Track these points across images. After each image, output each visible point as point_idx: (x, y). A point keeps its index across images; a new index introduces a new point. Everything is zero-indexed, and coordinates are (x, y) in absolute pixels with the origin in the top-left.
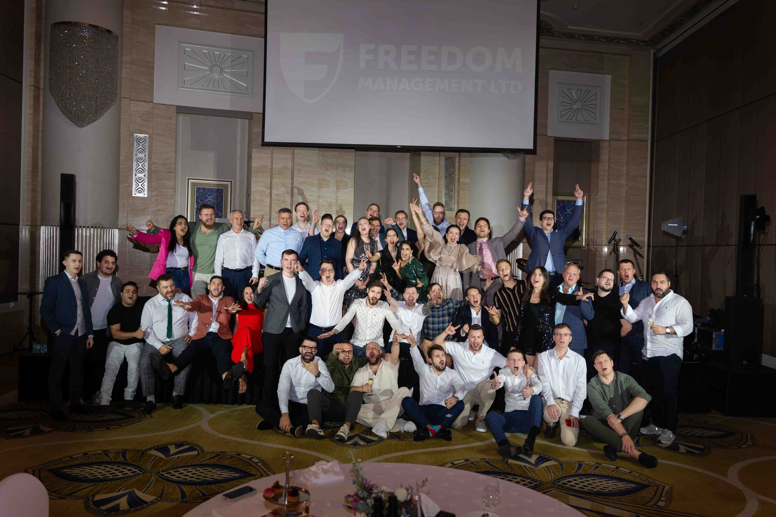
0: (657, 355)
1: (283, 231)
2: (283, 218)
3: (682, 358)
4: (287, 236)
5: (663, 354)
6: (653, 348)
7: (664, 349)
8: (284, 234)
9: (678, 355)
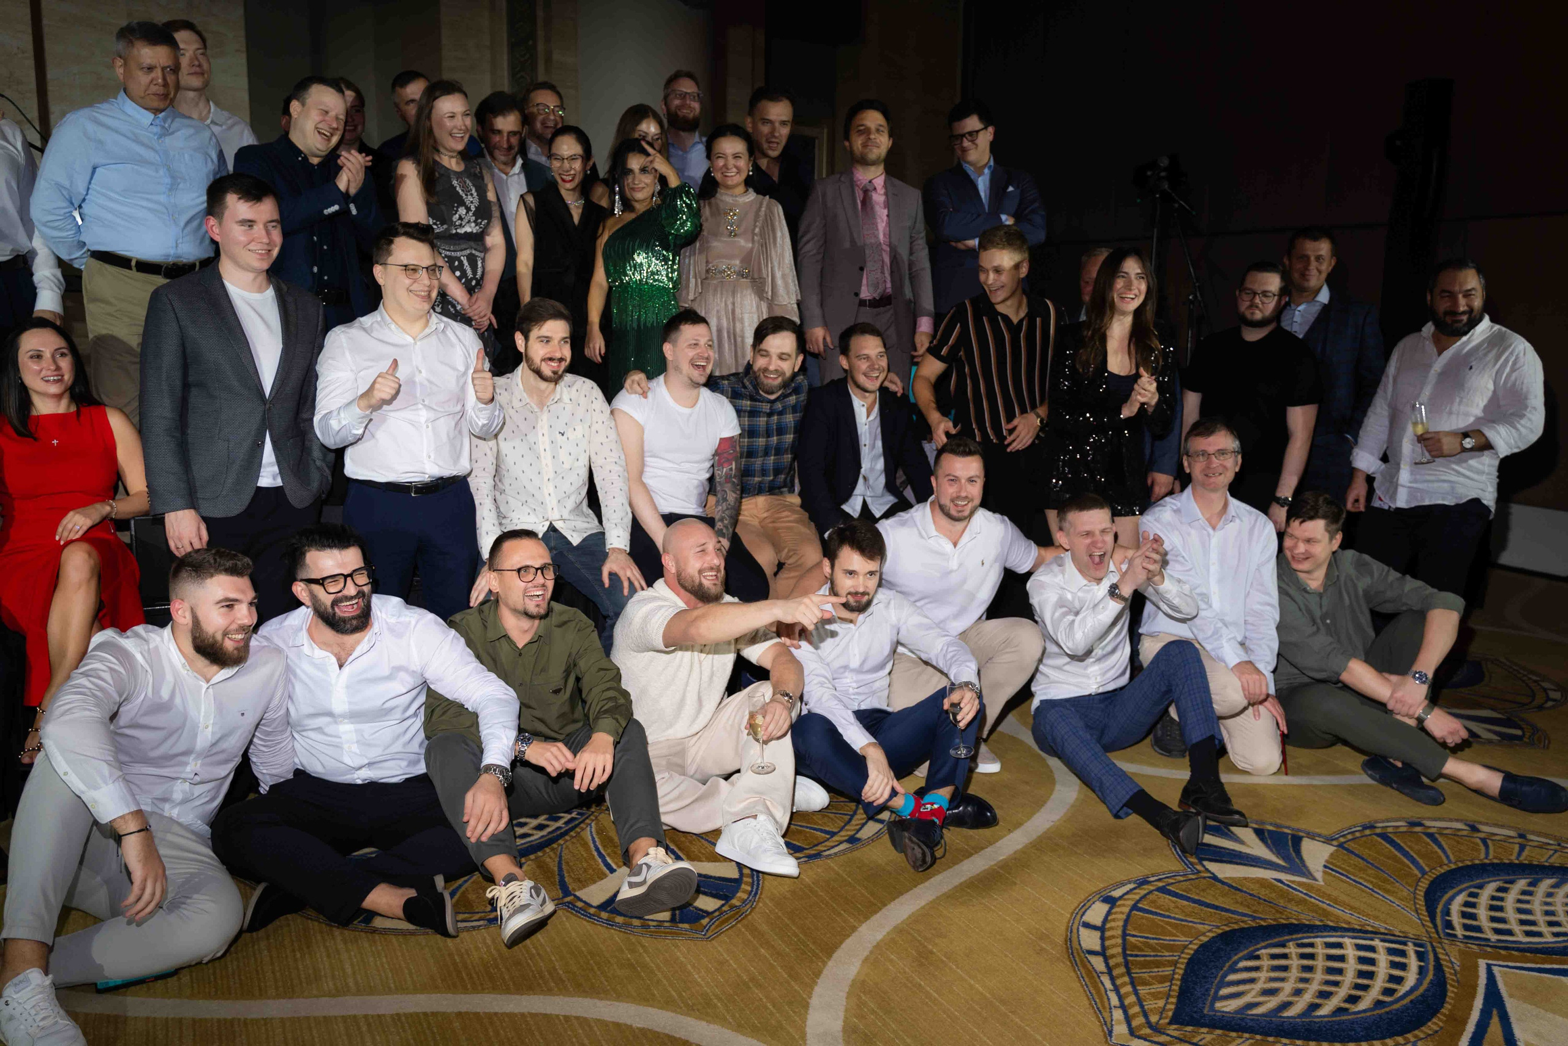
0: (1427, 503)
1: (147, 117)
2: (151, 69)
3: (1493, 510)
4: (168, 140)
5: (1443, 499)
6: (1415, 481)
7: (1446, 485)
8: (155, 129)
9: (1485, 502)
